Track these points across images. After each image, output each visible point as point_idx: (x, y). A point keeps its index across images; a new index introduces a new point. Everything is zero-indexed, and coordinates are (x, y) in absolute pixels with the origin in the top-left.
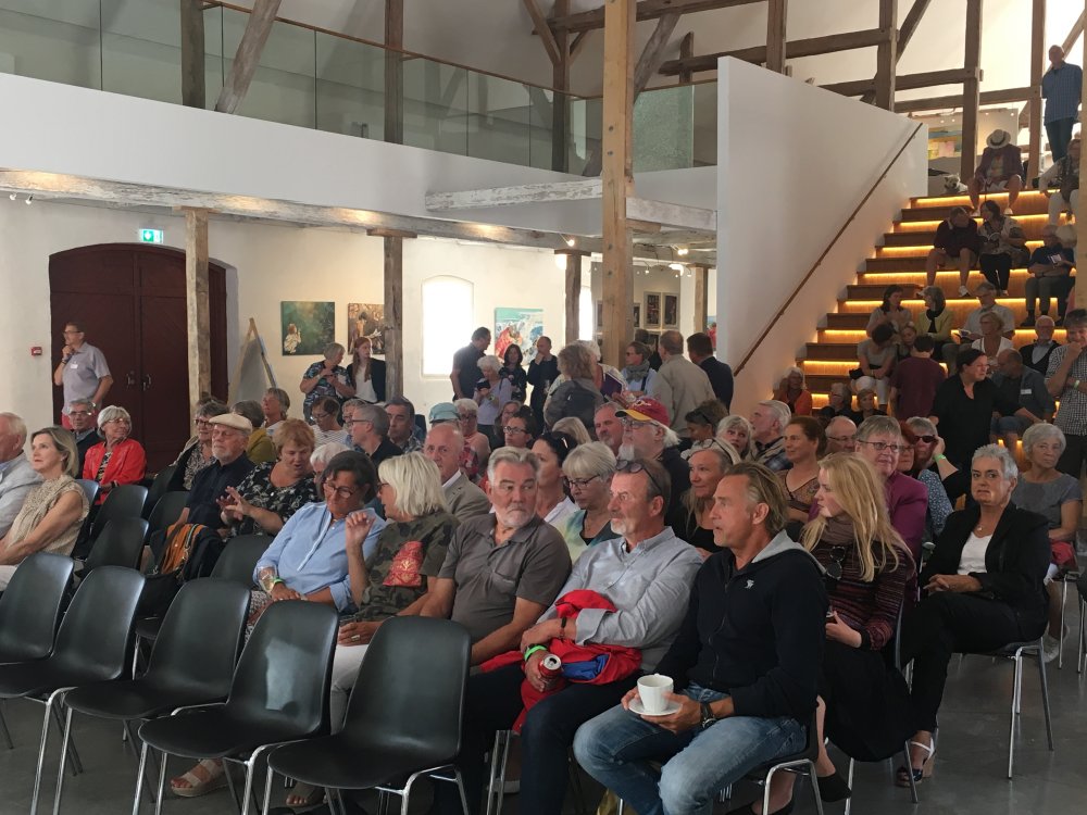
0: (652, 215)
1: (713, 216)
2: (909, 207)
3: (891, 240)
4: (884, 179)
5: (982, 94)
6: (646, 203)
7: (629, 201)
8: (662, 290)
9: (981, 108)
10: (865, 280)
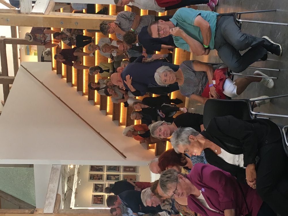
0: (52, 199)
1: (55, 166)
2: (56, 71)
3: (69, 80)
4: (43, 83)
5: (12, 37)
6: (47, 202)
7: (45, 212)
8: (88, 173)
9: (18, 37)
10: (86, 93)
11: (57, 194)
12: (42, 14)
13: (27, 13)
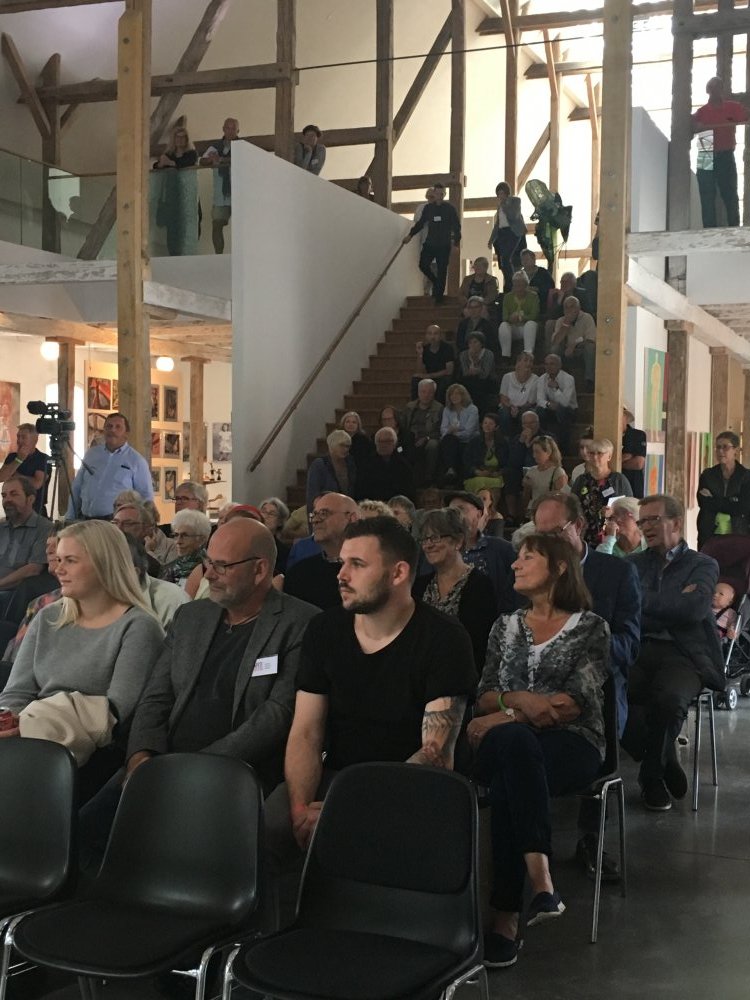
1: (228, 305)
2: (406, 306)
3: (391, 338)
5: (466, 200)
6: (162, 288)
7: (146, 284)
11: (175, 312)
12: (626, 279)
13: (626, 247)
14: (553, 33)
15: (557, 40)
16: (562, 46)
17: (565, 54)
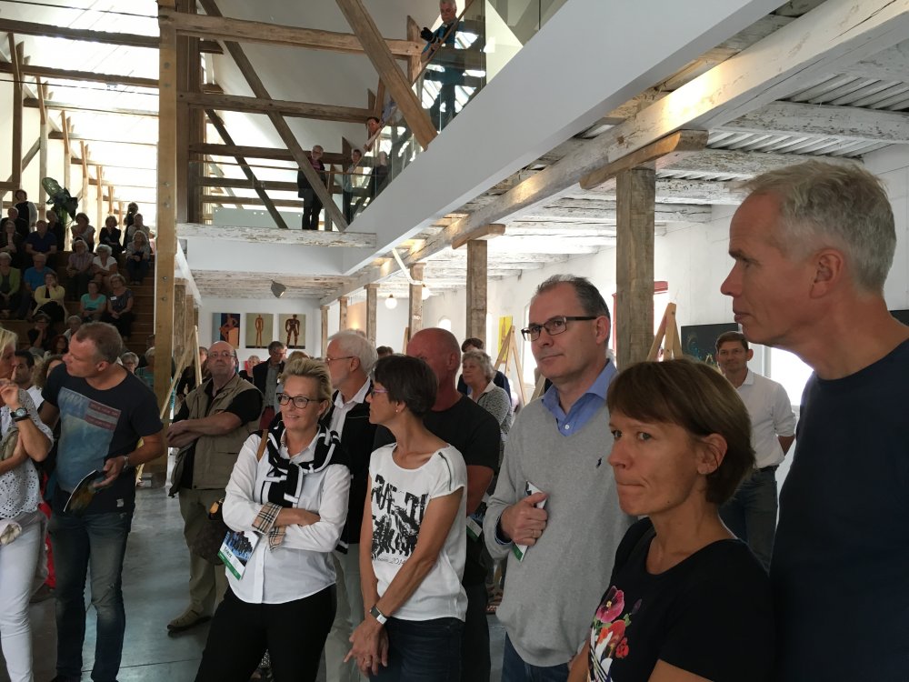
13: (176, 232)
14: (43, 80)
15: (46, 84)
16: (50, 89)
17: (51, 95)
